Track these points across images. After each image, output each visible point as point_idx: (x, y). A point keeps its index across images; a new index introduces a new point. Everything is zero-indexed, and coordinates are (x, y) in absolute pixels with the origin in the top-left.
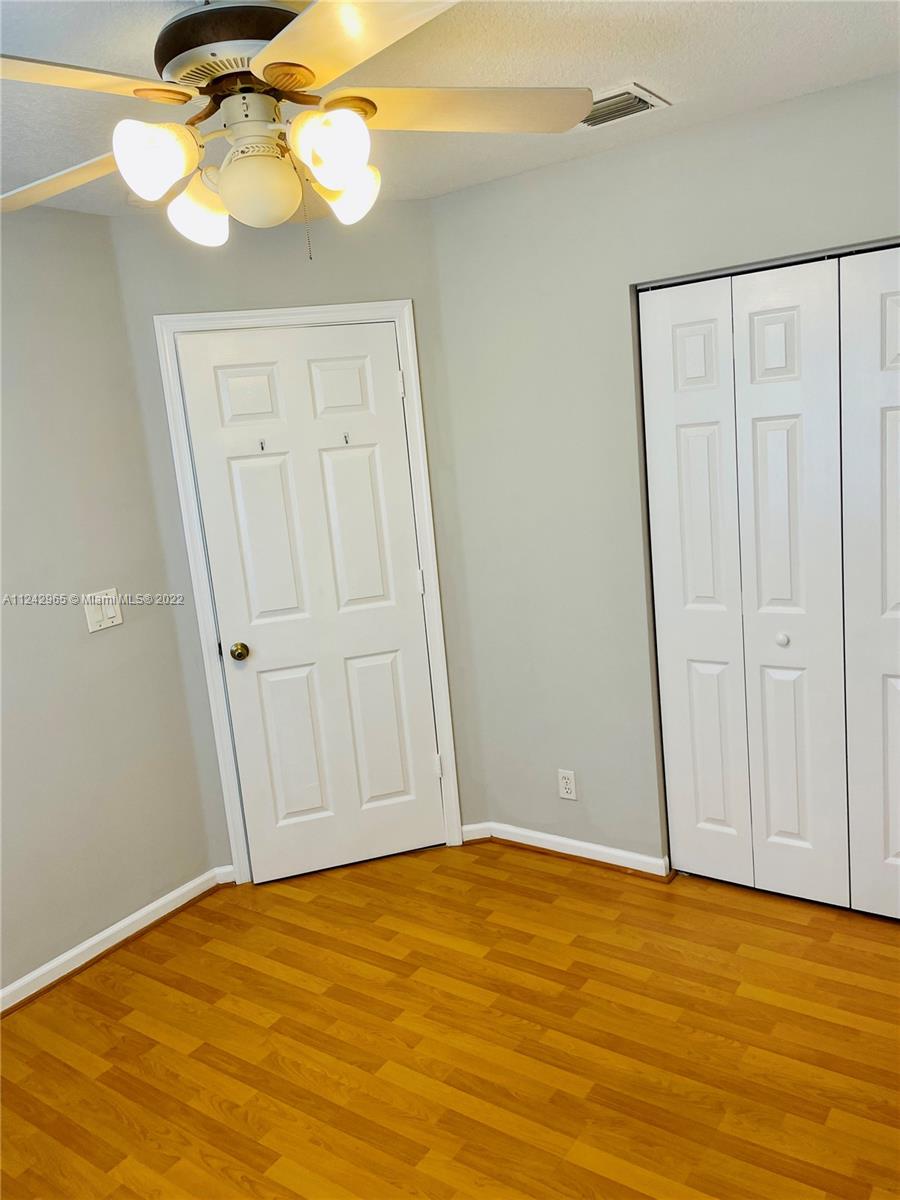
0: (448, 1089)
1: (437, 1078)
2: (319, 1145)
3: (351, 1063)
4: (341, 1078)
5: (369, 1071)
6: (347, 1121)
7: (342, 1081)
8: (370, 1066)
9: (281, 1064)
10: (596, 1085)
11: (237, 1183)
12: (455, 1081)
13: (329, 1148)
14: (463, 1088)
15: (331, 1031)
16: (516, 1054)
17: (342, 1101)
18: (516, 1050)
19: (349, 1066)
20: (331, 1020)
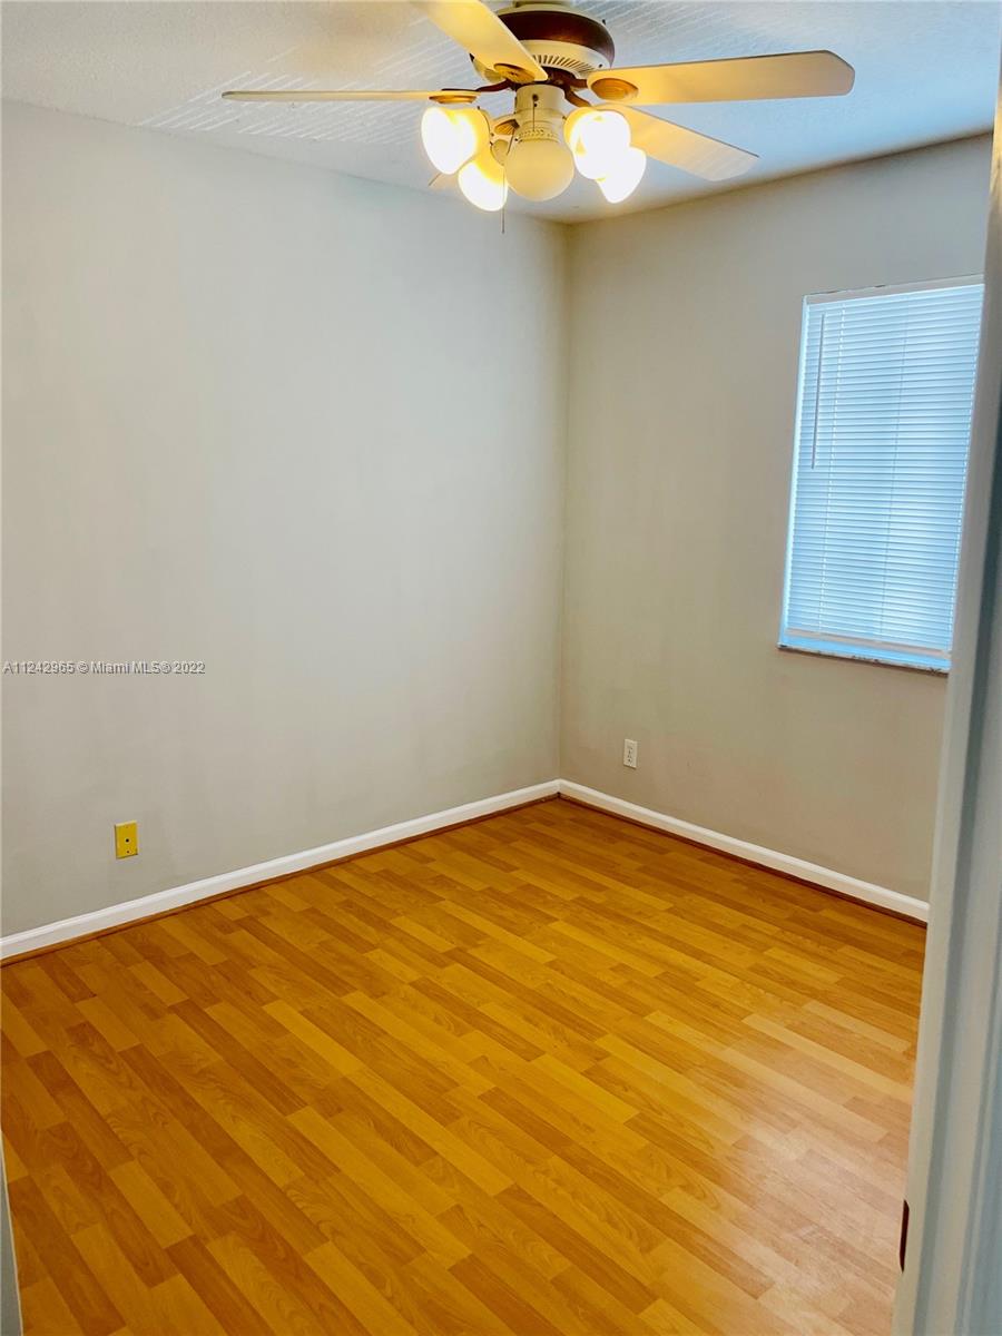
0: (436, 1146)
1: (443, 1159)
2: (584, 1125)
3: (540, 1205)
4: (555, 1190)
5: (520, 1190)
6: (554, 1141)
7: (554, 1185)
8: (516, 1193)
9: (633, 1229)
10: (285, 1114)
11: (664, 1110)
12: (422, 1152)
13: (575, 1120)
14: (419, 1143)
15: (561, 1265)
16: (339, 1166)
17: (555, 1161)
18: (337, 1169)
19: (545, 1204)
20: (558, 1282)
